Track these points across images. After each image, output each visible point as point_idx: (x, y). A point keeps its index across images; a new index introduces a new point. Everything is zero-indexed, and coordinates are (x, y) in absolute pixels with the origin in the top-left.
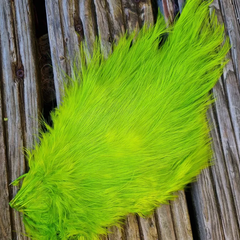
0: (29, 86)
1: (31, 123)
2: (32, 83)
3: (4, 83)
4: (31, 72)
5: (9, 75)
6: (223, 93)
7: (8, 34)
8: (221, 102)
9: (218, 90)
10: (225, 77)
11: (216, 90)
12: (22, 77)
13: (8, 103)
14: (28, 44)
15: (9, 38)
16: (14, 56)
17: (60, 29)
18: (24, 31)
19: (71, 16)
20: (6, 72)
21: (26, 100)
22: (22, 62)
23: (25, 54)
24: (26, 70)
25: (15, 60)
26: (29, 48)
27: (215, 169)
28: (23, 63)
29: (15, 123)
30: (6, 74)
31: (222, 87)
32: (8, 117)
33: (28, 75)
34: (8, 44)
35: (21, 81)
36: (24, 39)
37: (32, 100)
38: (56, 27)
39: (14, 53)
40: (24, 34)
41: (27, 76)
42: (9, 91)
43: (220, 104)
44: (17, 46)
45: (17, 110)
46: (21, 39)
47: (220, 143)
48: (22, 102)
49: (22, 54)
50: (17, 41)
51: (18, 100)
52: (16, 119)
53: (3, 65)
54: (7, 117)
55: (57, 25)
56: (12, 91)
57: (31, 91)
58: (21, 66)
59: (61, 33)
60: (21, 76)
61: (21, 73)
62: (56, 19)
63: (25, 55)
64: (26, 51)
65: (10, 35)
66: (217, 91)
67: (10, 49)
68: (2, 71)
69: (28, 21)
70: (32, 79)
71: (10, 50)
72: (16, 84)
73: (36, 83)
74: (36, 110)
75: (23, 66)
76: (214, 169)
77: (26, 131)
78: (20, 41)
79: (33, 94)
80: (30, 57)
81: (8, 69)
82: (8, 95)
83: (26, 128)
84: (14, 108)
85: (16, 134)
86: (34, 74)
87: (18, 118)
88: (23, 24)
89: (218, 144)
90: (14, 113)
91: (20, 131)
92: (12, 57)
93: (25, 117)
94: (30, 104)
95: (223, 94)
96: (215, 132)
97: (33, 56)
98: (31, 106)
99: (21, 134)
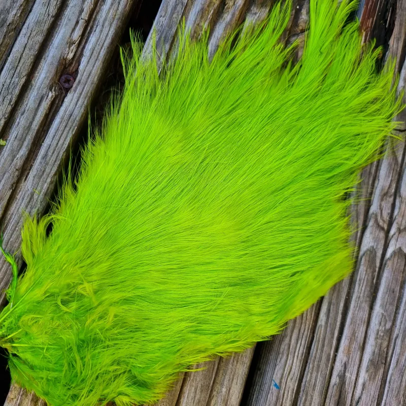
0: (70, 108)
1: (41, 170)
2: (77, 106)
3: (33, 82)
4: (85, 88)
5: (48, 75)
6: (373, 279)
7: (82, 11)
8: (364, 292)
9: (368, 270)
10: (388, 255)
11: (365, 268)
12: (67, 89)
13: (21, 119)
14: (105, 41)
15: (79, 17)
16: (72, 48)
17: (167, 46)
18: (108, 19)
19: (195, 35)
20: (45, 67)
21: (53, 128)
22: (79, 65)
23: (92, 55)
24: (79, 82)
25: (71, 56)
26: (102, 50)
27: (306, 400)
28: (81, 67)
29: (14, 157)
30: (43, 70)
31: (377, 269)
32: (8, 141)
33: (78, 90)
34: (73, 27)
35: (62, 93)
36: (103, 32)
37: (62, 134)
38: (162, 39)
39: (75, 44)
40: (107, 23)
41: (75, 91)
42: (33, 99)
43: (361, 295)
44: (85, 36)
45: (30, 137)
46: (98, 30)
47: (332, 359)
48: (45, 128)
49: (87, 52)
50: (89, 28)
51: (40, 122)
52: (19, 150)
53: (46, 54)
54: (6, 140)
55: (165, 38)
56: (38, 102)
57: (69, 119)
58: (74, 70)
59: (167, 52)
60: (66, 85)
61: (68, 81)
62: (170, 27)
63: (91, 57)
64: (95, 51)
65: (83, 14)
66: (366, 271)
67: (71, 34)
68: (40, 62)
69: (123, 7)
70: (80, 100)
71: (70, 36)
72: (50, 95)
73: (84, 110)
74: (61, 153)
75: (78, 71)
76: (304, 398)
77: (25, 180)
78: (95, 31)
79: (70, 124)
80: (97, 62)
81: (52, 63)
82: (28, 105)
83: (28, 174)
84: (27, 132)
85: (6, 175)
86: (89, 94)
87: (24, 151)
88: (113, 7)
89: (328, 360)
90: (22, 140)
91: (17, 173)
92: (68, 49)
93: (36, 156)
94: (57, 138)
95: (373, 282)
96: (333, 337)
97: (103, 66)
98: (56, 142)
99: (16, 179)
